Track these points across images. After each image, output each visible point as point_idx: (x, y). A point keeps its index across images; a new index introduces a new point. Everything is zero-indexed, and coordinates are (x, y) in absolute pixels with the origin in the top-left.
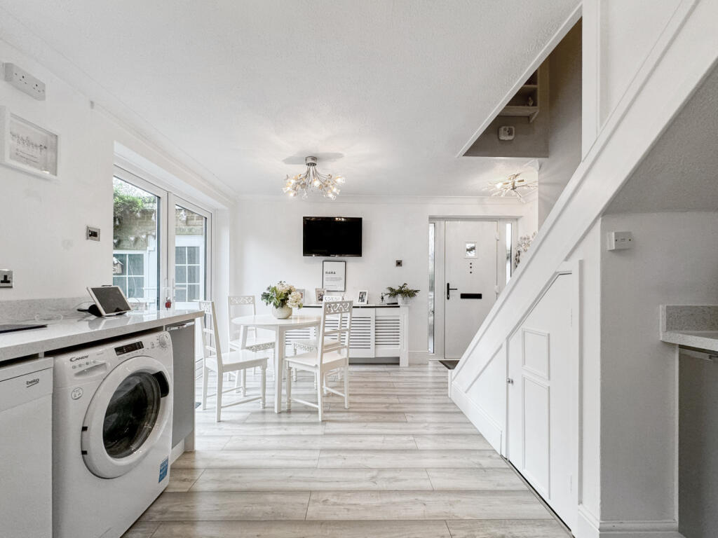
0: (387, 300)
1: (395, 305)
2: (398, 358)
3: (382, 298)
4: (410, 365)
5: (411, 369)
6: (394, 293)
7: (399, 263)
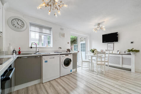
0: (127, 53)
1: (130, 54)
2: (131, 69)
3: (125, 52)
4: (135, 72)
5: (136, 73)
6: (129, 51)
7: (132, 43)
